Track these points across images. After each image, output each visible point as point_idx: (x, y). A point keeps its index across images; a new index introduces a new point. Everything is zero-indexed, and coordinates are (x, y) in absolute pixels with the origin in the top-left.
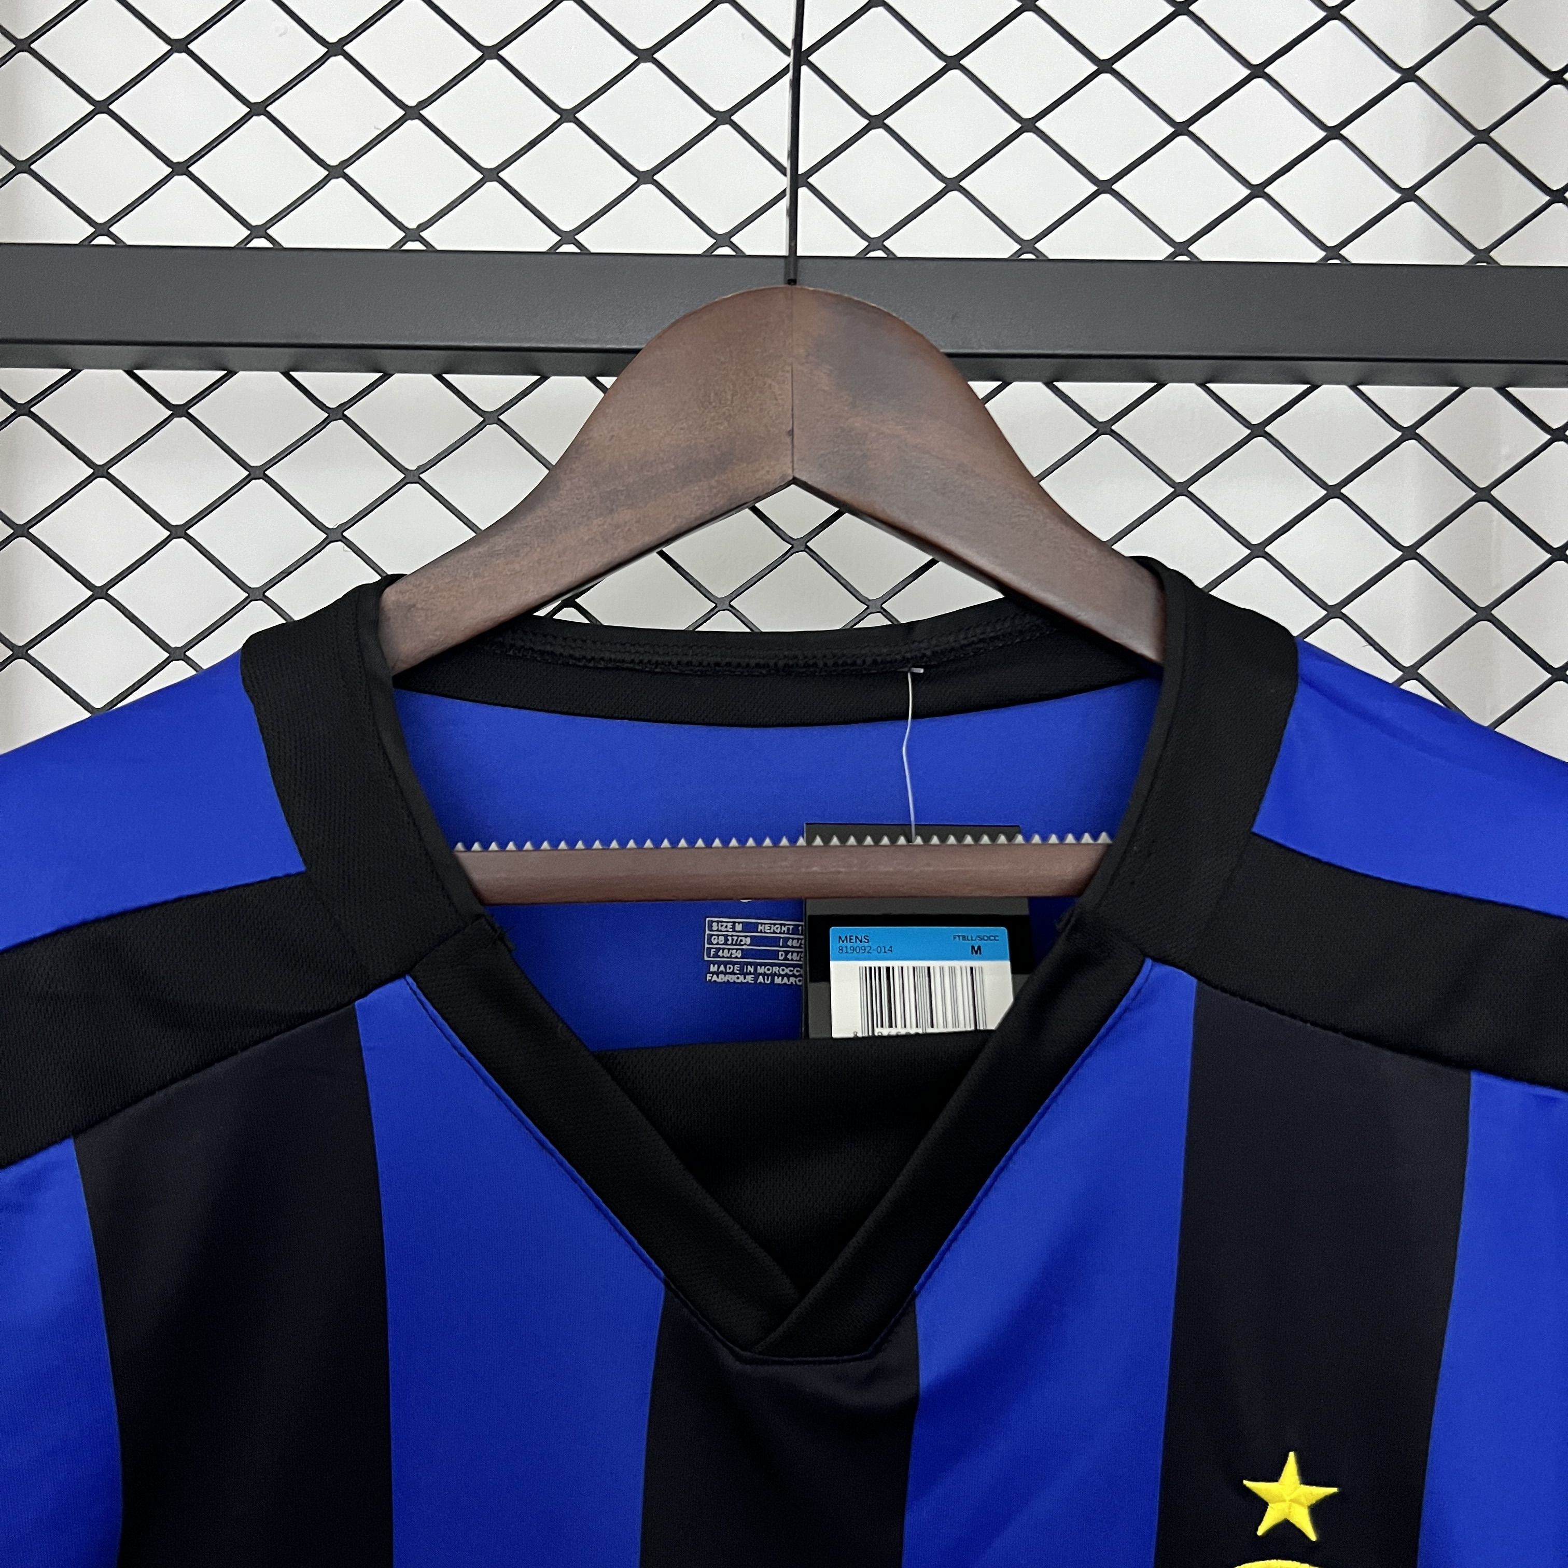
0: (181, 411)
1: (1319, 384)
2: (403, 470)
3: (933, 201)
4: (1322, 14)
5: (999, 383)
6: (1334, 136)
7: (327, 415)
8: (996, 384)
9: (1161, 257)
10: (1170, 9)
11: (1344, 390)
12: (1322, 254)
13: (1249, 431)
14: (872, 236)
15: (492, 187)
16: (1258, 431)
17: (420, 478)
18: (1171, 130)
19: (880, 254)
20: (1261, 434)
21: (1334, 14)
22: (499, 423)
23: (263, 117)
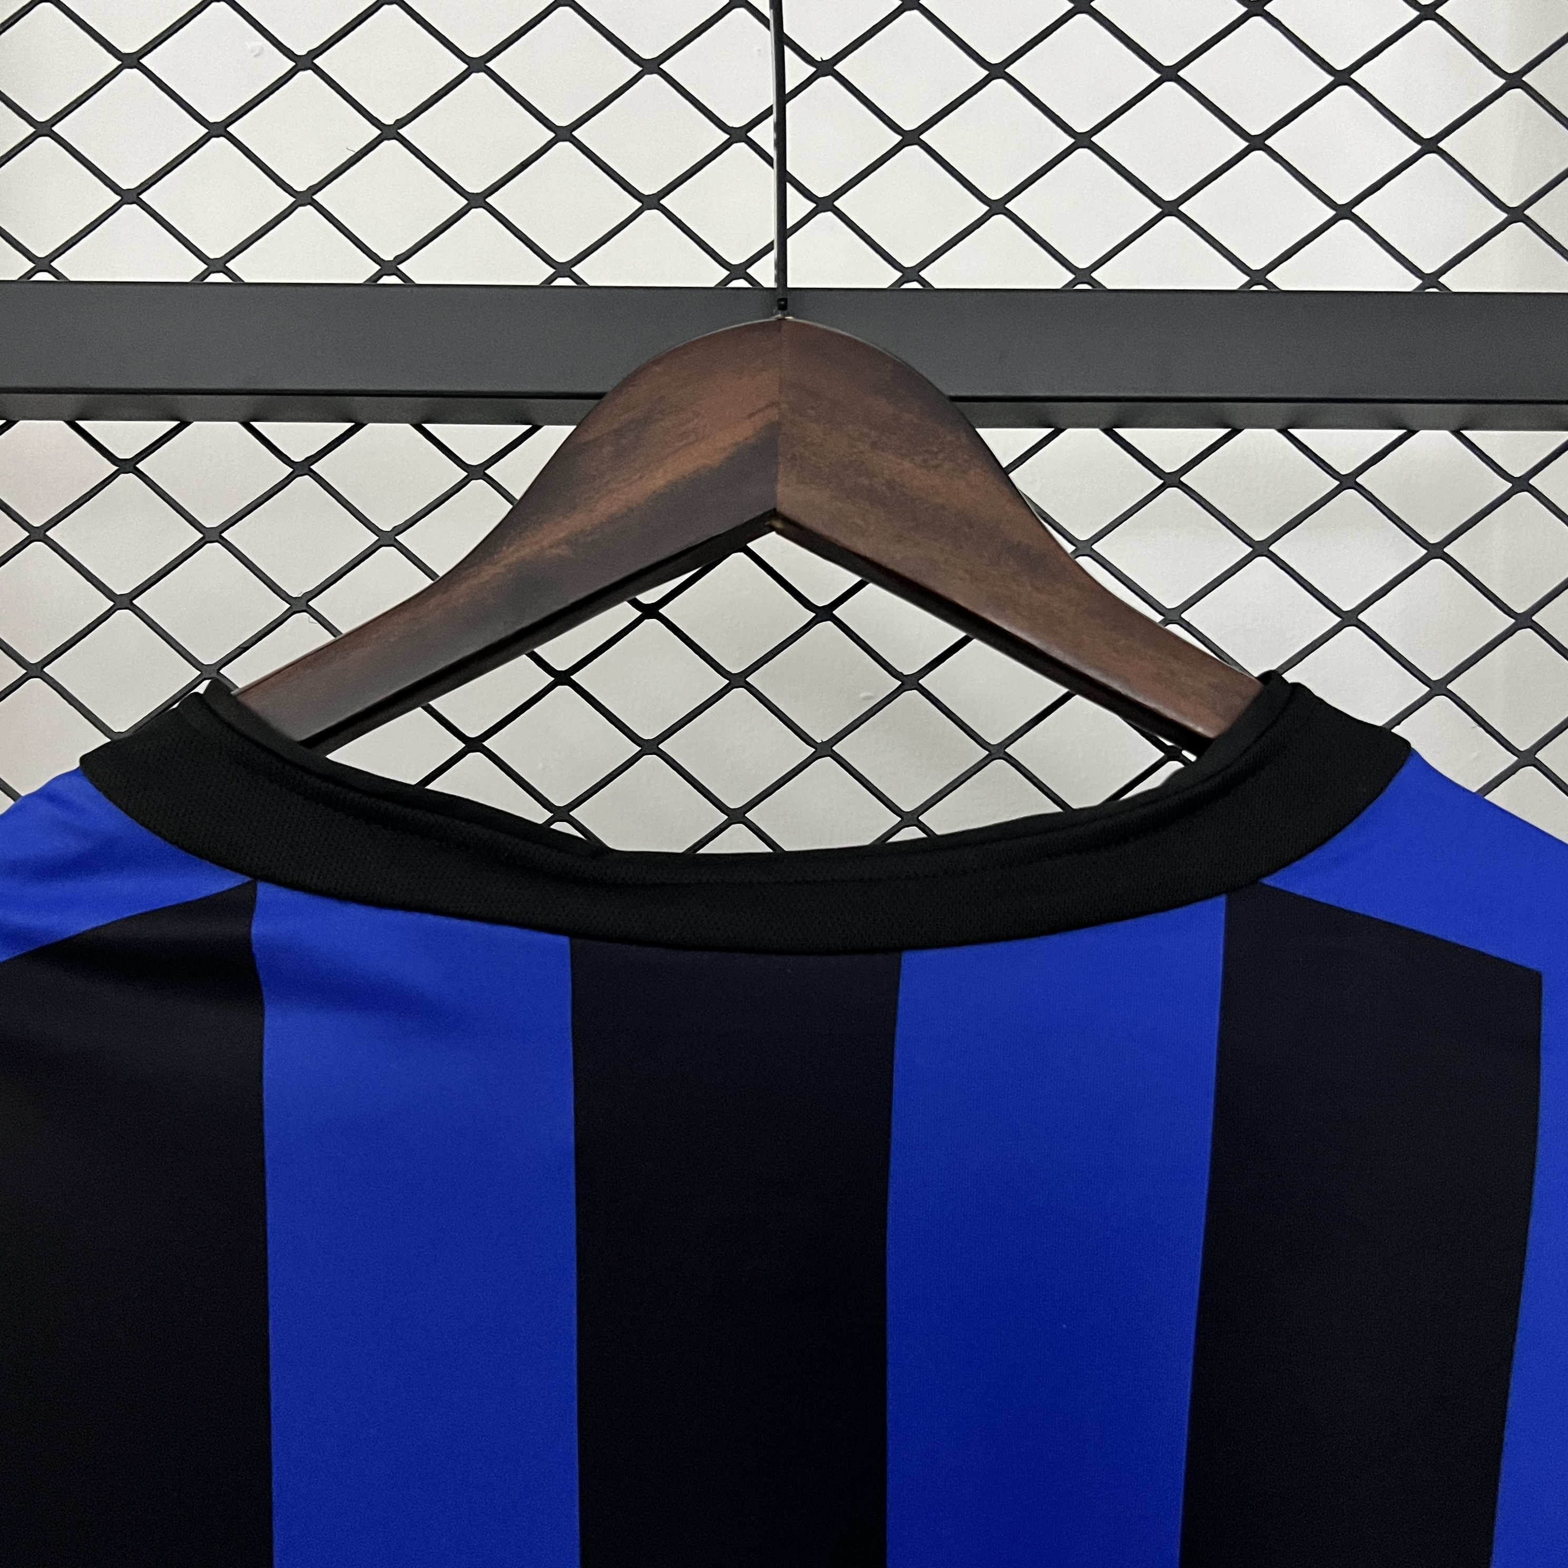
0: (128, 466)
1: (1417, 429)
2: (376, 531)
3: (975, 226)
4: (1415, 14)
5: (1051, 430)
6: (1431, 149)
7: (291, 470)
8: (1047, 431)
9: (1235, 287)
10: (1243, 9)
11: (1445, 436)
12: (1419, 282)
13: (1337, 483)
14: (906, 265)
15: (478, 213)
16: (1348, 482)
17: (396, 540)
18: (1244, 144)
19: (915, 285)
20: (1350, 485)
21: (1428, 13)
22: (485, 478)
23: (222, 139)
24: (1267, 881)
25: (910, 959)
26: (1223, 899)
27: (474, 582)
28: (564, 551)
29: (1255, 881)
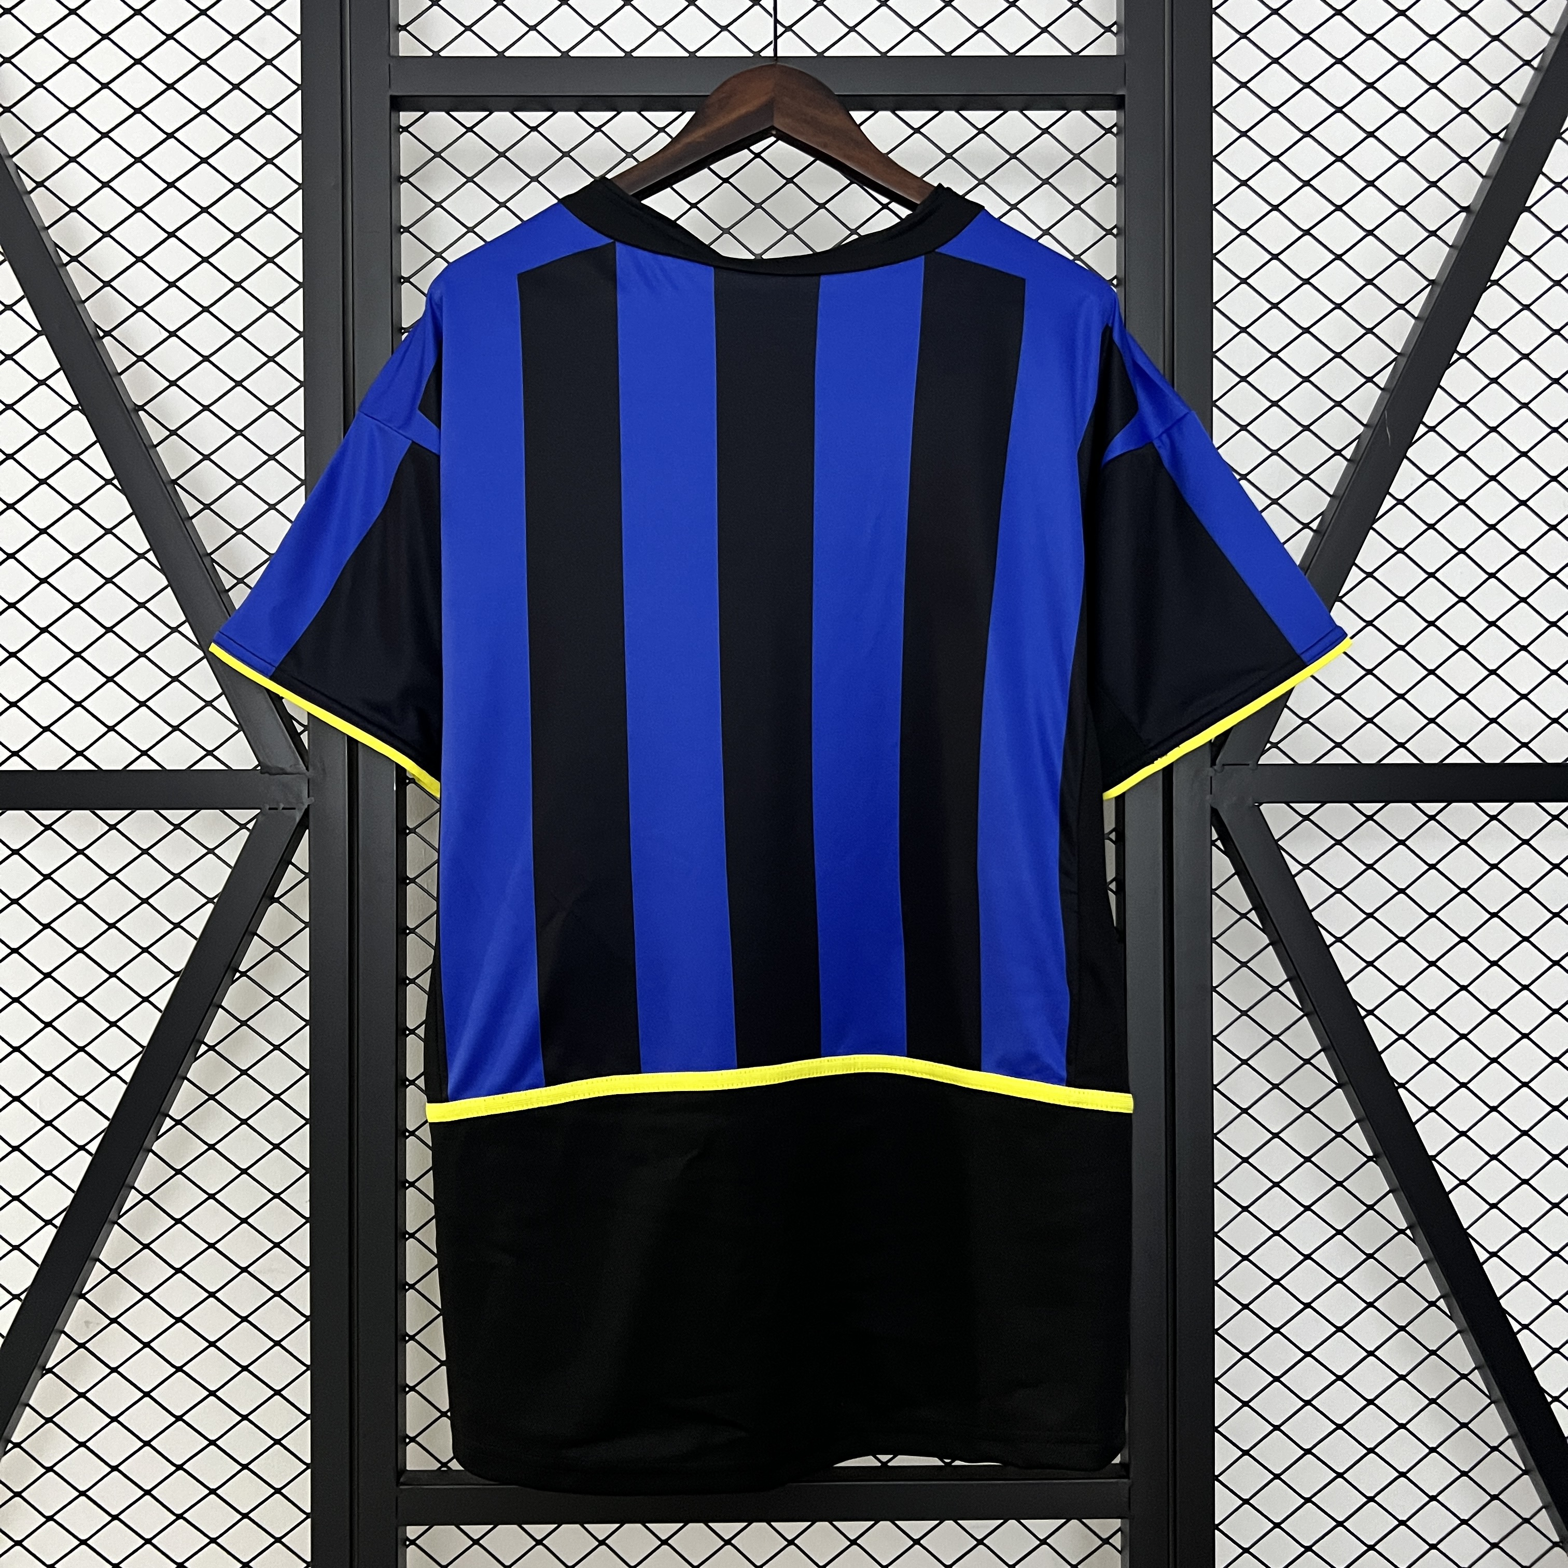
5: (874, 111)
13: (977, 131)
15: (661, 33)
22: (664, 131)
24: (937, 250)
25: (823, 278)
26: (923, 257)
27: (672, 150)
28: (703, 139)
29: (934, 250)
